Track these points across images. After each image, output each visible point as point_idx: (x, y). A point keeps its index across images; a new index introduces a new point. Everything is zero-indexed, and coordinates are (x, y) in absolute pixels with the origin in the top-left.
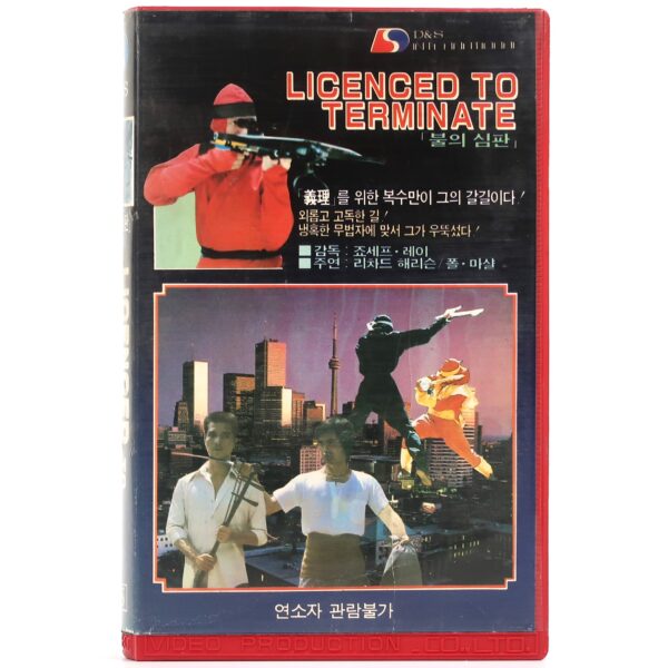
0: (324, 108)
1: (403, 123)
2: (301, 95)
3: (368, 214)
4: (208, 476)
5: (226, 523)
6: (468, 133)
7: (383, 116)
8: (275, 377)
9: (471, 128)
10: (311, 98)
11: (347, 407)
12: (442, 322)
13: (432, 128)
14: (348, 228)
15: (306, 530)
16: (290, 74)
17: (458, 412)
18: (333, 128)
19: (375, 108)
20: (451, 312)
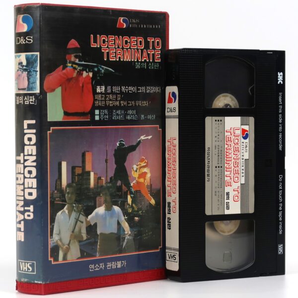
0: (103, 51)
1: (127, 58)
2: (95, 45)
3: (117, 96)
4: (67, 211)
5: (73, 232)
6: (147, 62)
7: (121, 55)
8: (88, 167)
9: (148, 61)
10: (99, 46)
11: (111, 178)
12: (140, 141)
13: (136, 60)
14: (110, 102)
15: (99, 233)
16: (92, 35)
17: (145, 179)
18: (105, 59)
19: (119, 51)
20: (142, 138)
